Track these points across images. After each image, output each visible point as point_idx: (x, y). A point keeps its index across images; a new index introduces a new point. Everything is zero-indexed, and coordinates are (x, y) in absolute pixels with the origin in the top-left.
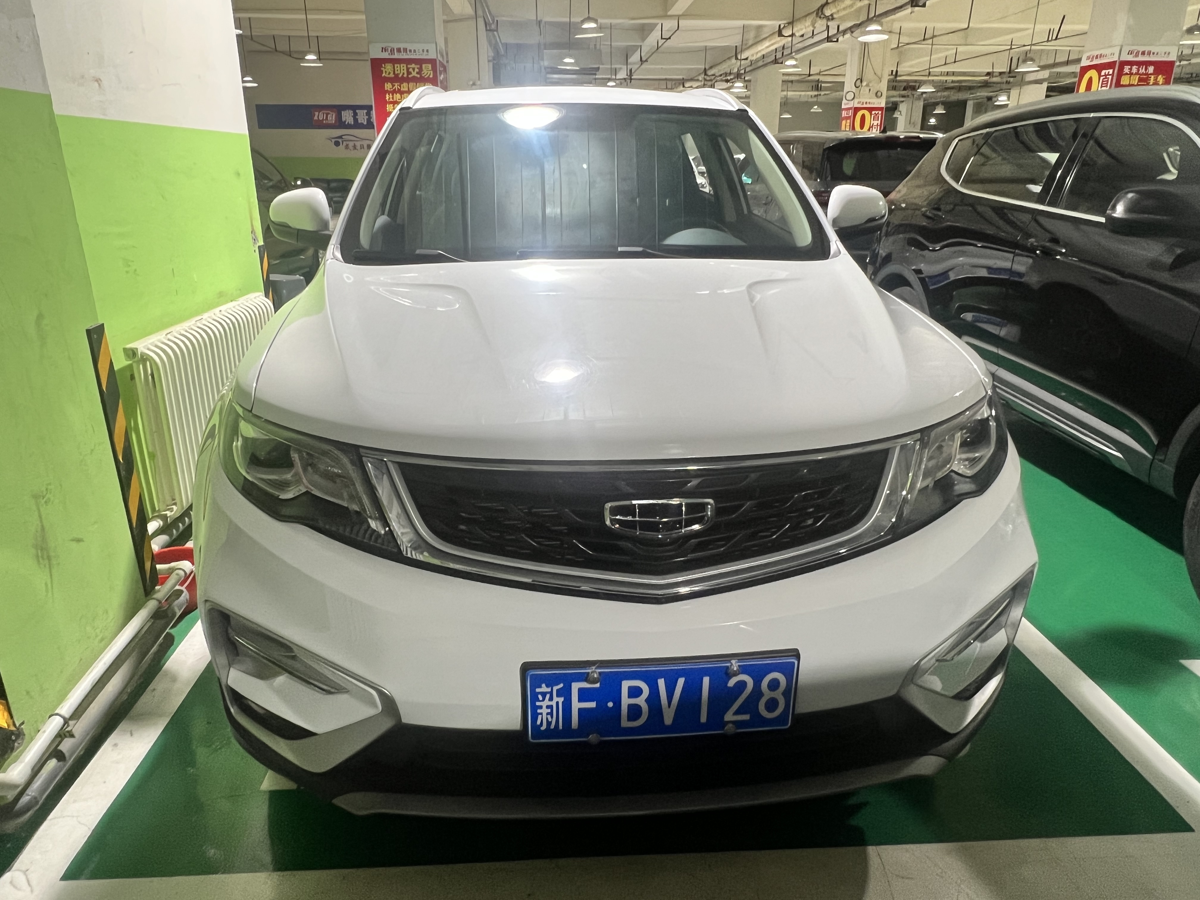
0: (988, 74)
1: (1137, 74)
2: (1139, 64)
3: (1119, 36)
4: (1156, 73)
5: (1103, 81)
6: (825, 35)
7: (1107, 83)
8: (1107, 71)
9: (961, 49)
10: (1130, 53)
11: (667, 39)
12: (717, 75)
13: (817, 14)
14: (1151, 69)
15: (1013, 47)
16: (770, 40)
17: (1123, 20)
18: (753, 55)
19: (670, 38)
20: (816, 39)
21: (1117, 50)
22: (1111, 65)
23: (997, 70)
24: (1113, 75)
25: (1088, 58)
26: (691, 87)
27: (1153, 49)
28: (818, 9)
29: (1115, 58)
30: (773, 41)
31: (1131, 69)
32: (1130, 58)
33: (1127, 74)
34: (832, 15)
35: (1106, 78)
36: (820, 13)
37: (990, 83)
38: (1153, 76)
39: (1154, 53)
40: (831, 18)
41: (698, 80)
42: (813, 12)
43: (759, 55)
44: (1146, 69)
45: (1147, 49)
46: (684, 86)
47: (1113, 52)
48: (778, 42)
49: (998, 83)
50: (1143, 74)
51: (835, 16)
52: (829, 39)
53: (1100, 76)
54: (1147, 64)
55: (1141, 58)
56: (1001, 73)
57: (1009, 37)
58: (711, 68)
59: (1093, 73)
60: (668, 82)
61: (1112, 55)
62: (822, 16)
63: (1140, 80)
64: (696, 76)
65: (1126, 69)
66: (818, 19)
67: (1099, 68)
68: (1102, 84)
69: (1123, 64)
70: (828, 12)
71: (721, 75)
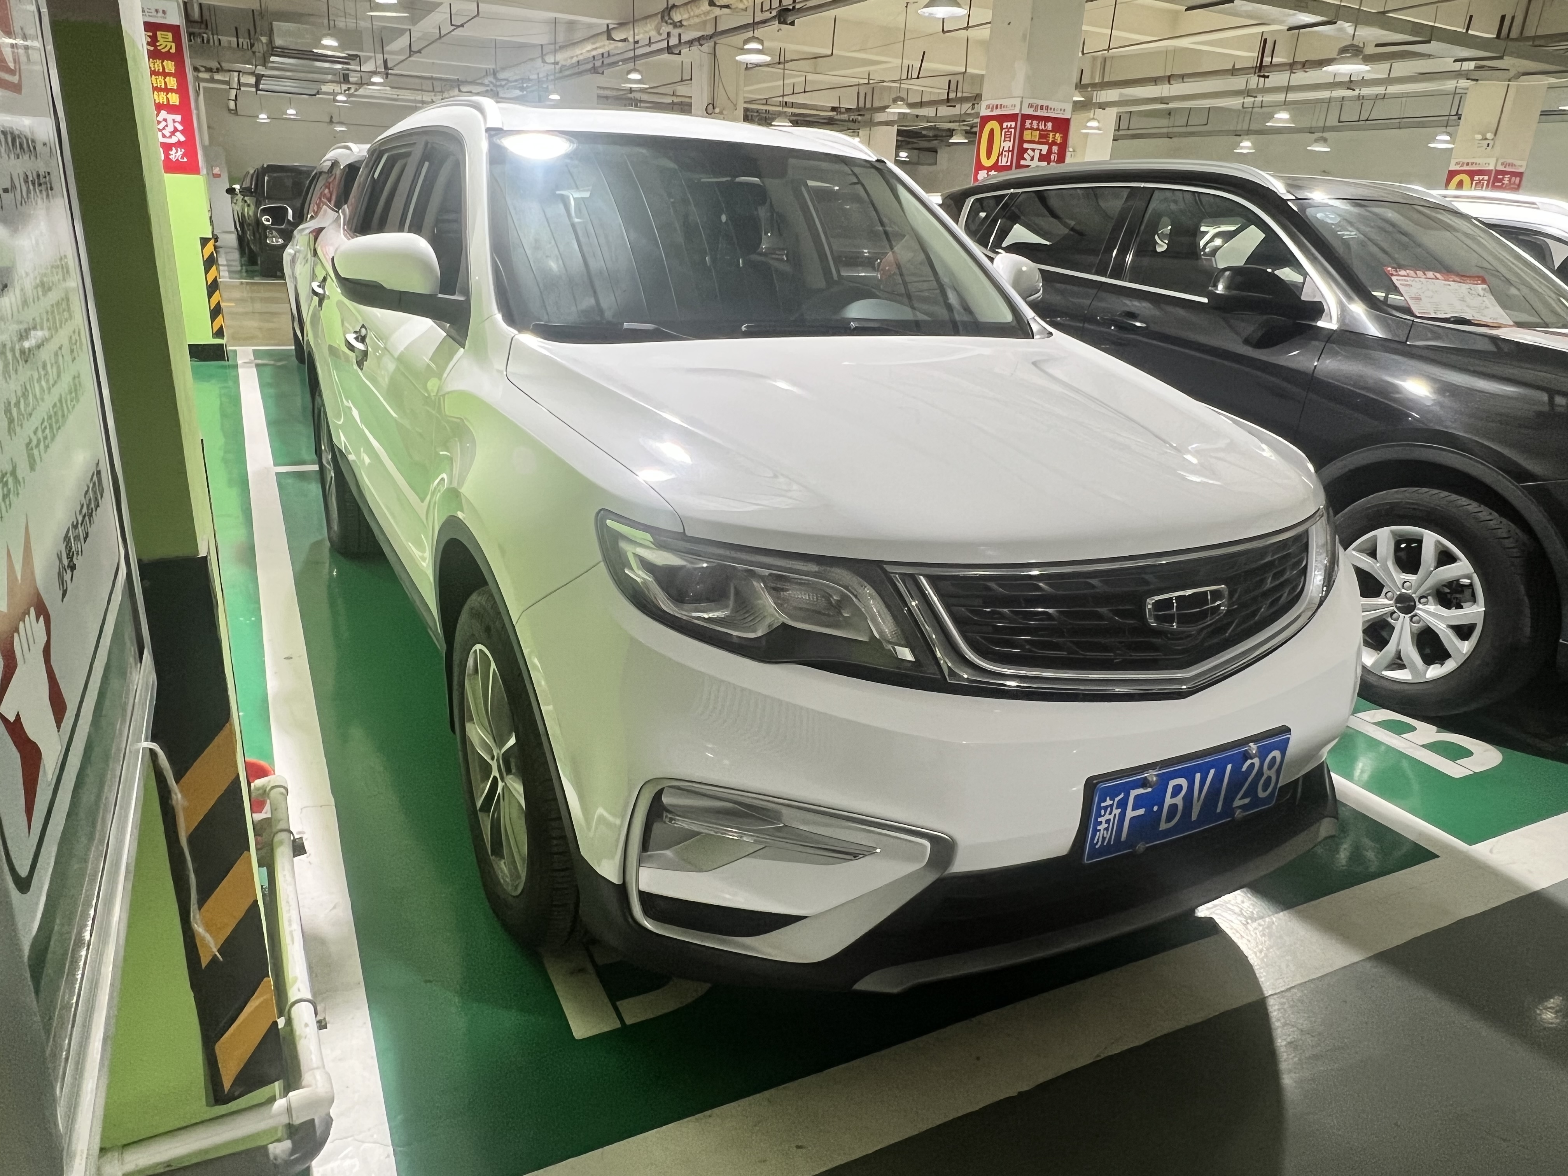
0: (834, 109)
1: (1038, 129)
2: (1039, 118)
3: (1018, 86)
4: (1055, 130)
5: (1005, 135)
6: (664, 44)
7: (1010, 138)
8: (1009, 124)
9: (810, 77)
10: (1030, 106)
11: (458, 26)
12: (510, 79)
13: (663, 17)
14: (1049, 125)
15: (871, 82)
16: (593, 43)
17: (1021, 70)
18: (566, 60)
19: (462, 26)
20: (654, 47)
21: (1017, 102)
22: (1012, 117)
23: (845, 105)
24: (1015, 128)
25: (988, 107)
26: (471, 92)
27: (1051, 104)
28: (663, 11)
29: (1016, 111)
30: (598, 45)
31: (1031, 124)
32: (1031, 112)
33: (1028, 129)
34: (680, 22)
35: (1008, 131)
36: (666, 18)
37: (836, 120)
38: (1051, 134)
39: (1051, 109)
40: (679, 25)
41: (482, 84)
42: (658, 13)
43: (575, 60)
44: (1045, 125)
45: (1045, 103)
46: (460, 91)
47: (1014, 103)
48: (604, 46)
49: (845, 121)
50: (1042, 130)
51: (684, 23)
52: (669, 50)
53: (1002, 129)
54: (1046, 119)
55: (1039, 113)
56: (848, 110)
57: (867, 69)
58: (503, 69)
59: (993, 125)
60: (435, 83)
61: (1013, 106)
62: (669, 21)
63: (1041, 136)
64: (480, 79)
65: (1028, 122)
66: (664, 24)
67: (1001, 119)
68: (1005, 137)
69: (1025, 117)
70: (677, 16)
71: (516, 81)
